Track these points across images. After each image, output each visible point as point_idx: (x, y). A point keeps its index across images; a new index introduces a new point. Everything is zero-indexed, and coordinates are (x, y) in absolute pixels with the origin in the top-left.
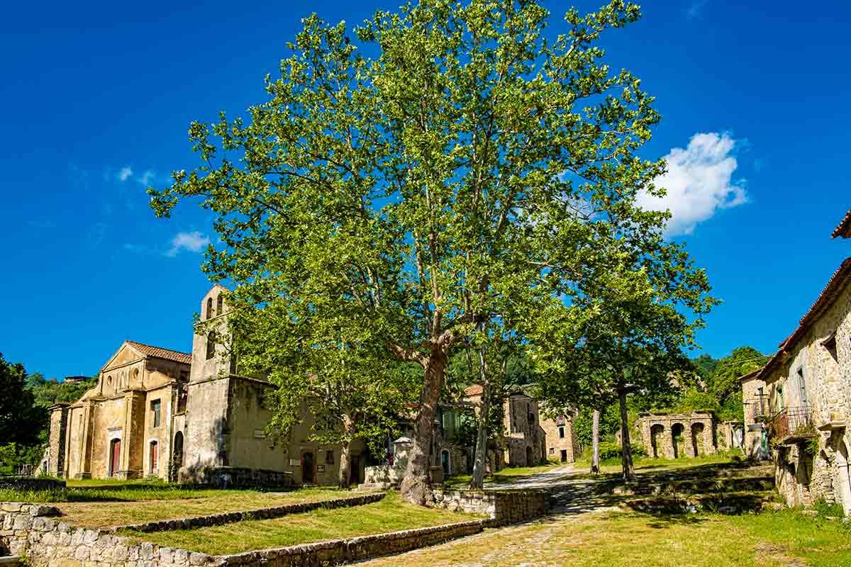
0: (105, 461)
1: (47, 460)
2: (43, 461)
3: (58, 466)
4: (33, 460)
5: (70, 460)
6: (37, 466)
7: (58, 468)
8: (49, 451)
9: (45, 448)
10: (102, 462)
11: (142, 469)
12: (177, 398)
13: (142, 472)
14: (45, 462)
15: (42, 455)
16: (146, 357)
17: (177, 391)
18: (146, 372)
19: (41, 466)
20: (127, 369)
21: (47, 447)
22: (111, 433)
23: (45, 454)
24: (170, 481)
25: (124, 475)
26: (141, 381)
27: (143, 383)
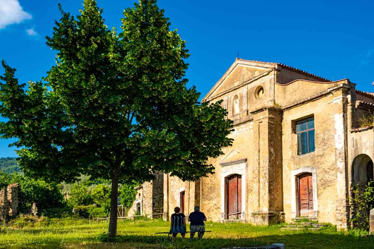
0: (219, 202)
1: (140, 201)
2: (135, 202)
3: (153, 207)
4: (126, 201)
5: (170, 201)
6: (130, 207)
7: (153, 209)
8: (141, 193)
9: (137, 190)
10: (214, 202)
11: (282, 210)
12: (349, 108)
13: (283, 214)
14: (139, 204)
15: (135, 196)
16: (276, 67)
17: (349, 97)
18: (278, 87)
19: (134, 207)
20: (243, 91)
21: (139, 189)
22: (224, 169)
23: (137, 196)
24: (349, 228)
25: (263, 218)
26: (272, 98)
27: (274, 101)
